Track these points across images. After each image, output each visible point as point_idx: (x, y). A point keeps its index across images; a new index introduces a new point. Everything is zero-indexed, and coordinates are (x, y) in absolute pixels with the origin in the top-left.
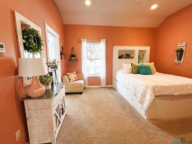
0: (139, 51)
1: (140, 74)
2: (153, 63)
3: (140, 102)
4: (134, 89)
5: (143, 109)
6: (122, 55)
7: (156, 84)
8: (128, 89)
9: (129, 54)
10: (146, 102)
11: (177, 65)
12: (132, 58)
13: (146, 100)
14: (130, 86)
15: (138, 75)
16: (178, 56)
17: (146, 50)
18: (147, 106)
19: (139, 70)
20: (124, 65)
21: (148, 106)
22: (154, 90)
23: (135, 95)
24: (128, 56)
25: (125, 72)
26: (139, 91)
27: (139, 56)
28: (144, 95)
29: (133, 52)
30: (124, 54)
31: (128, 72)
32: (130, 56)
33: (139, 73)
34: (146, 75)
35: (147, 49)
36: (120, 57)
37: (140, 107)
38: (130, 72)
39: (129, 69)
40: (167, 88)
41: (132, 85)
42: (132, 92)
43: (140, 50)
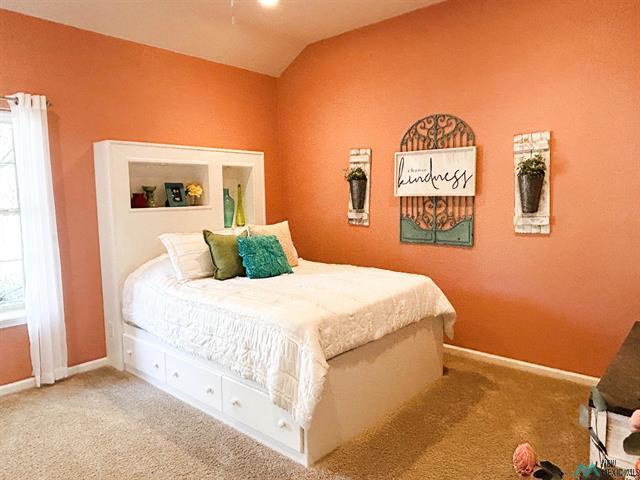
0: (226, 169)
1: (247, 279)
2: (286, 223)
3: (278, 402)
4: (241, 351)
5: (290, 430)
6: (145, 188)
7: (324, 314)
8: (210, 359)
9: (182, 184)
10: (304, 395)
11: (356, 225)
12: (196, 202)
13: (302, 387)
14: (219, 341)
15: (239, 280)
16: (355, 197)
17: (251, 168)
18: (307, 408)
19: (241, 259)
20: (167, 240)
21: (313, 408)
22: (322, 337)
23: (249, 378)
24: (178, 193)
25: (179, 275)
26: (265, 354)
27: (226, 192)
28: (289, 369)
29: (197, 173)
30: (157, 182)
31: (194, 273)
32: (187, 192)
33: (243, 274)
34: (270, 276)
35: (254, 162)
36: (140, 200)
37: (281, 423)
38: (201, 274)
39: (197, 260)
40: (354, 320)
41: (230, 332)
42: (237, 367)
43: (228, 167)
